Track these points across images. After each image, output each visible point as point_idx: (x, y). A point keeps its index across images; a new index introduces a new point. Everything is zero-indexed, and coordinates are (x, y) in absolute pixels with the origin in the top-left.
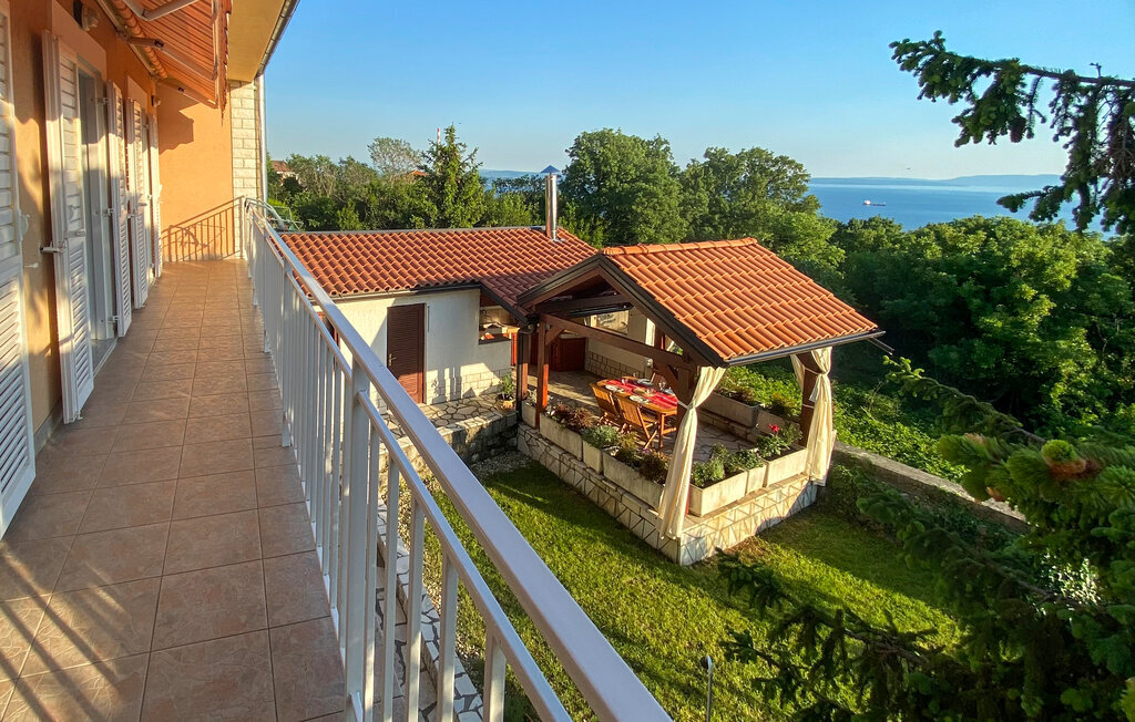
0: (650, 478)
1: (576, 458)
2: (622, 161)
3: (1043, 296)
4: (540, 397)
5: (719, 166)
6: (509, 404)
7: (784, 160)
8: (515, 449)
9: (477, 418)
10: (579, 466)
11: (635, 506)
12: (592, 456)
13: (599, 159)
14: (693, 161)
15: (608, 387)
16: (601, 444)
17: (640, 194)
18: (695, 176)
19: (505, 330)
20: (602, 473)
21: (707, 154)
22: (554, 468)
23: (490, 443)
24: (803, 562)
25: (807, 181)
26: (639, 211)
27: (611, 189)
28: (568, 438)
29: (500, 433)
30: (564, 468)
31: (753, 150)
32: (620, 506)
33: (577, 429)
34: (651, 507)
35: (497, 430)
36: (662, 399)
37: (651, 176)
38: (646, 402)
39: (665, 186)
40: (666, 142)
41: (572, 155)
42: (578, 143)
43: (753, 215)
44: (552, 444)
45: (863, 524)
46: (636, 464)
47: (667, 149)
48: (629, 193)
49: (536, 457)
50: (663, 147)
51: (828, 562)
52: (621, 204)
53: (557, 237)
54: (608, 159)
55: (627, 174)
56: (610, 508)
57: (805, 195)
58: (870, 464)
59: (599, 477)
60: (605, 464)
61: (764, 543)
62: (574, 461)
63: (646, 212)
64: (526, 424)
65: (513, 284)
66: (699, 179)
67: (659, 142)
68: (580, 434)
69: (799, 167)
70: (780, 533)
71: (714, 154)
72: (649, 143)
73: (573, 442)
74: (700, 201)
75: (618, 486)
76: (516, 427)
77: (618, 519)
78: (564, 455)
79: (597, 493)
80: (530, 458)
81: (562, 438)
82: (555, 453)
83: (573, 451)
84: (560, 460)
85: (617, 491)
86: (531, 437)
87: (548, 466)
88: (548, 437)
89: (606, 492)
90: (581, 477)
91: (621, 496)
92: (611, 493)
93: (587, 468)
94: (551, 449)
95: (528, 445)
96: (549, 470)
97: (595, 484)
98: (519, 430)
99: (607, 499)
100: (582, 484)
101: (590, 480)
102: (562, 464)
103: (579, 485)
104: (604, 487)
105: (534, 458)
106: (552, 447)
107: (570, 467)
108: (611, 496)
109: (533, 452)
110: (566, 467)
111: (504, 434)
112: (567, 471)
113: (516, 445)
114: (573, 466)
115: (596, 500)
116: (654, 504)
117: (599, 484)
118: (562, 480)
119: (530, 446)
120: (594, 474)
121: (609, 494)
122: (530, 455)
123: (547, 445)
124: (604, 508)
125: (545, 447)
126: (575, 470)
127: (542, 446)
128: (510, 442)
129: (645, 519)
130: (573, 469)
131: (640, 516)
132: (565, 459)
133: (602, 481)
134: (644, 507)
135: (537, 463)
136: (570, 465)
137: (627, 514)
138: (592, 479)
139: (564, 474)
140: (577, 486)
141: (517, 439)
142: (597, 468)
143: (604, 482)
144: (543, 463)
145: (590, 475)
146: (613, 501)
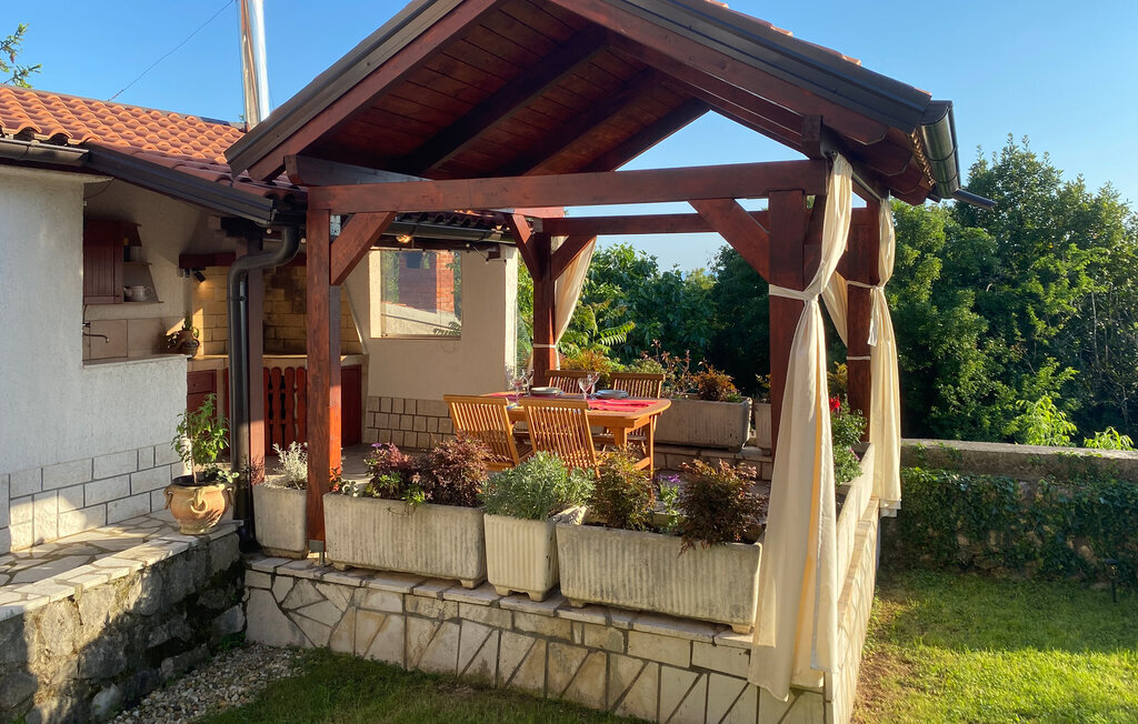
1: (456, 583)
6: (214, 497)
8: (239, 640)
9: (104, 562)
10: (472, 605)
12: (517, 550)
20: (554, 590)
22: (385, 649)
28: (429, 532)
30: (419, 630)
32: (626, 668)
34: (728, 628)
44: (371, 573)
49: (316, 637)
56: (590, 689)
59: (548, 608)
60: (564, 557)
62: (453, 595)
68: (472, 504)
73: (448, 536)
76: (238, 570)
77: (619, 712)
78: (419, 590)
79: (543, 658)
80: (294, 649)
81: (410, 539)
82: (386, 595)
83: (449, 567)
84: (405, 614)
85: (609, 624)
86: (297, 579)
87: (361, 651)
88: (358, 560)
89: (570, 643)
90: (483, 631)
91: (625, 632)
92: (592, 638)
93: (502, 597)
94: (369, 591)
95: (285, 612)
96: (368, 658)
97: (532, 634)
98: (252, 578)
99: (576, 664)
100: (489, 654)
101: (515, 630)
102: (413, 621)
103: (478, 661)
104: (563, 632)
105: (308, 645)
106: (373, 584)
107: (440, 620)
108: (591, 650)
109: (306, 625)
110: (427, 626)
111: (201, 600)
112: (434, 635)
113: (245, 627)
114: (450, 611)
115: (541, 684)
116: (737, 609)
117: (548, 627)
118: (417, 670)
119: (294, 611)
120: (528, 607)
121: (582, 645)
122: (296, 641)
123: (356, 582)
124: (570, 697)
125: (347, 595)
126: (458, 621)
127: (337, 594)
128: (221, 623)
129: (709, 672)
130: (451, 620)
131: (693, 668)
132: (423, 601)
133: (556, 615)
134: (705, 635)
135: (325, 653)
136: (442, 613)
137: (647, 682)
138: (522, 623)
139: (422, 651)
140: (468, 672)
141: (245, 604)
142: (537, 583)
143: (564, 614)
144: (341, 646)
145: (513, 611)
146: (599, 659)
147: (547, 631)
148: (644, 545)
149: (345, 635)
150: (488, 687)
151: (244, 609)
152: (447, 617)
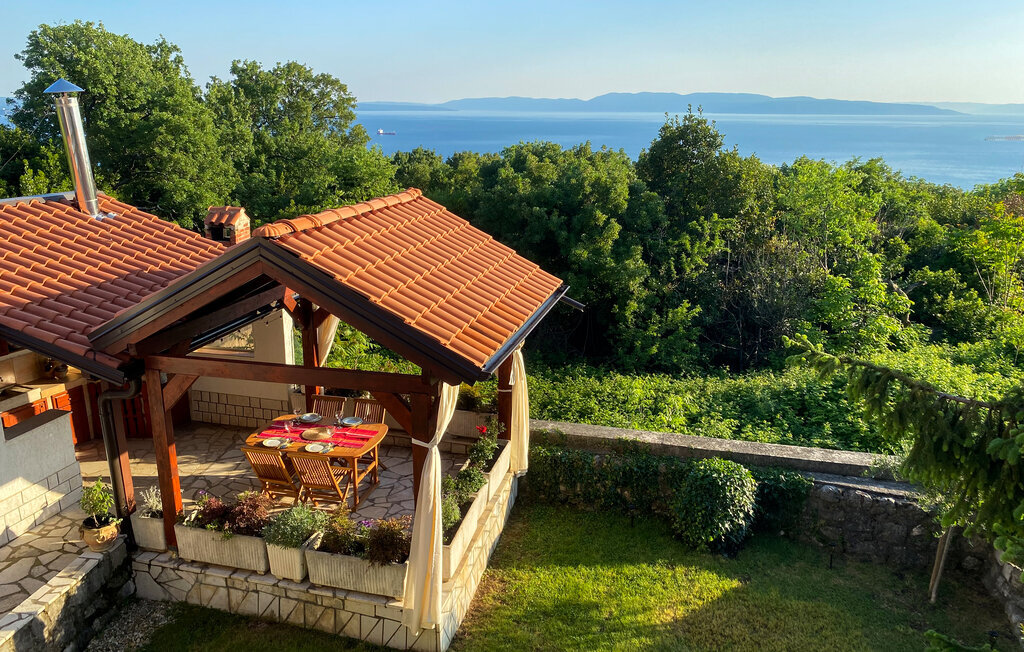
0: (386, 561)
1: (254, 572)
2: (118, 76)
3: (613, 220)
4: (168, 498)
5: (250, 85)
6: (110, 531)
7: (326, 80)
8: (134, 599)
9: (54, 581)
10: (265, 584)
11: (364, 606)
12: (285, 561)
13: (81, 73)
14: (214, 79)
15: (267, 442)
16: (297, 539)
17: (162, 129)
18: (224, 101)
19: (35, 395)
20: (306, 578)
21: (234, 70)
22: (218, 602)
23: (88, 614)
24: (542, 576)
25: (353, 106)
26: (165, 155)
27: (111, 121)
28: (237, 549)
29: (104, 589)
30: (236, 595)
31: (289, 66)
32: (344, 616)
33: (253, 530)
34: (389, 599)
35: (97, 585)
36: (345, 437)
37: (170, 101)
38: (330, 449)
39: (194, 115)
40: (176, 48)
41: (29, 64)
42: (35, 45)
43: (305, 154)
44: (205, 566)
45: (564, 502)
46: (358, 548)
47: (178, 61)
48: (141, 128)
50: (173, 56)
51: (561, 562)
52: (132, 145)
53: (101, 211)
54: (96, 72)
55: (132, 97)
56: (327, 624)
57: (352, 124)
58: (561, 435)
59: (303, 588)
60: (310, 565)
61: (500, 573)
62: (253, 580)
63: (175, 156)
64: (144, 550)
65: (62, 312)
66: (231, 105)
67: (164, 48)
68: (259, 535)
69: (343, 88)
70: (506, 552)
71: (243, 71)
72: (150, 49)
73: (248, 551)
74: (242, 136)
75: (334, 589)
76: (128, 561)
77: (341, 635)
78: (235, 576)
79: (302, 611)
80: (166, 602)
81: (227, 552)
82: (216, 578)
83: (249, 565)
84: (227, 587)
85: (334, 596)
86: (163, 568)
87: (205, 603)
88: (198, 559)
89: (316, 604)
90: (271, 597)
91: (343, 601)
92: (326, 602)
93: (279, 581)
94: (206, 576)
95: (159, 583)
96: (209, 607)
97: (296, 599)
98: (135, 565)
99: (319, 613)
100: (274, 607)
101: (287, 597)
102: (232, 590)
103: (269, 611)
104: (312, 599)
105: (174, 600)
106: (208, 572)
107: (247, 591)
108: (326, 607)
109: (172, 590)
110: (240, 593)
111: (110, 585)
112: (244, 598)
113: (136, 590)
114: (252, 587)
115: (302, 621)
116: (396, 592)
117: (304, 597)
118: (236, 614)
119: (164, 583)
120: (293, 587)
121: (322, 605)
122: (167, 598)
123: (198, 571)
124: (317, 627)
125: (194, 576)
126: (257, 592)
127: (188, 575)
128: (122, 593)
129: (384, 618)
130: (253, 591)
131: (376, 617)
132: (236, 582)
133: (308, 592)
134: (380, 603)
135: (184, 605)
136: (248, 588)
137: (355, 622)
138: (290, 594)
139: (239, 605)
140: (265, 614)
141: (134, 579)
142: (298, 576)
143: (311, 591)
144: (194, 601)
145: (286, 590)
146: (331, 612)
147: (304, 598)
148: (350, 563)
149: (195, 596)
150: (275, 623)
151: (134, 581)
152: (251, 589)
